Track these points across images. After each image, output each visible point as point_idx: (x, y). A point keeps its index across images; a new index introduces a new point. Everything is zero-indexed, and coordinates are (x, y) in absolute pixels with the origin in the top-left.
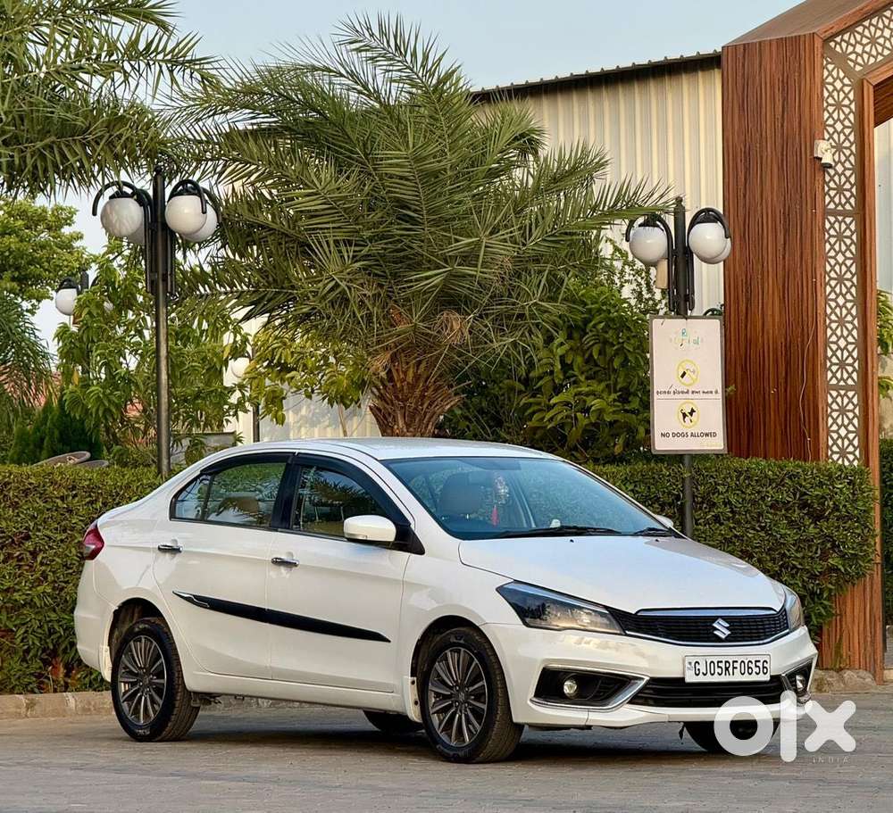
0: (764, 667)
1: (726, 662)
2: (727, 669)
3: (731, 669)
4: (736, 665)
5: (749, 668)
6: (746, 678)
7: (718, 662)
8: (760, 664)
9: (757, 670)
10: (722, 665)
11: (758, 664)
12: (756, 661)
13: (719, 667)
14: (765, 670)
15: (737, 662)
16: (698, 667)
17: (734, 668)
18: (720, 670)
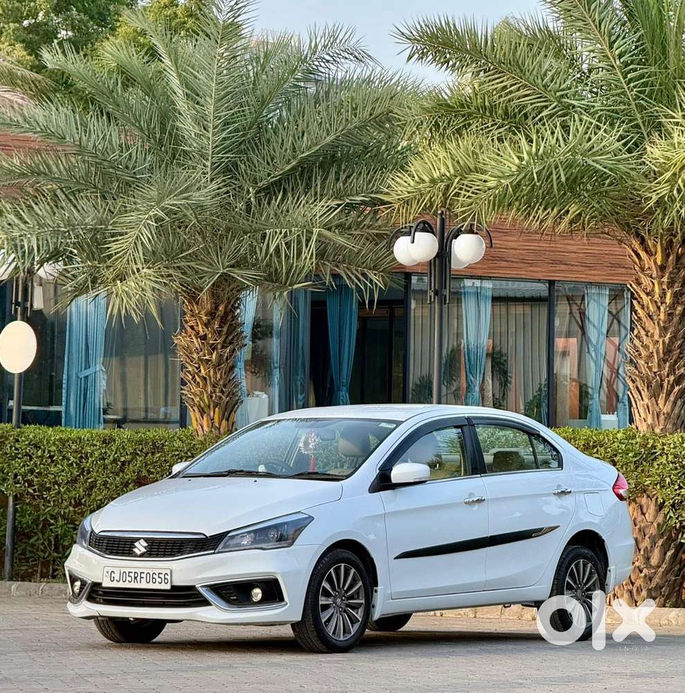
0: (165, 579)
1: (135, 573)
2: (135, 578)
3: (139, 579)
4: (142, 575)
5: (153, 578)
6: (151, 586)
7: (129, 573)
8: (162, 576)
9: (160, 580)
10: (132, 575)
11: (160, 575)
12: (159, 574)
13: (129, 576)
14: (166, 581)
15: (143, 573)
16: (113, 575)
17: (141, 578)
18: (130, 579)
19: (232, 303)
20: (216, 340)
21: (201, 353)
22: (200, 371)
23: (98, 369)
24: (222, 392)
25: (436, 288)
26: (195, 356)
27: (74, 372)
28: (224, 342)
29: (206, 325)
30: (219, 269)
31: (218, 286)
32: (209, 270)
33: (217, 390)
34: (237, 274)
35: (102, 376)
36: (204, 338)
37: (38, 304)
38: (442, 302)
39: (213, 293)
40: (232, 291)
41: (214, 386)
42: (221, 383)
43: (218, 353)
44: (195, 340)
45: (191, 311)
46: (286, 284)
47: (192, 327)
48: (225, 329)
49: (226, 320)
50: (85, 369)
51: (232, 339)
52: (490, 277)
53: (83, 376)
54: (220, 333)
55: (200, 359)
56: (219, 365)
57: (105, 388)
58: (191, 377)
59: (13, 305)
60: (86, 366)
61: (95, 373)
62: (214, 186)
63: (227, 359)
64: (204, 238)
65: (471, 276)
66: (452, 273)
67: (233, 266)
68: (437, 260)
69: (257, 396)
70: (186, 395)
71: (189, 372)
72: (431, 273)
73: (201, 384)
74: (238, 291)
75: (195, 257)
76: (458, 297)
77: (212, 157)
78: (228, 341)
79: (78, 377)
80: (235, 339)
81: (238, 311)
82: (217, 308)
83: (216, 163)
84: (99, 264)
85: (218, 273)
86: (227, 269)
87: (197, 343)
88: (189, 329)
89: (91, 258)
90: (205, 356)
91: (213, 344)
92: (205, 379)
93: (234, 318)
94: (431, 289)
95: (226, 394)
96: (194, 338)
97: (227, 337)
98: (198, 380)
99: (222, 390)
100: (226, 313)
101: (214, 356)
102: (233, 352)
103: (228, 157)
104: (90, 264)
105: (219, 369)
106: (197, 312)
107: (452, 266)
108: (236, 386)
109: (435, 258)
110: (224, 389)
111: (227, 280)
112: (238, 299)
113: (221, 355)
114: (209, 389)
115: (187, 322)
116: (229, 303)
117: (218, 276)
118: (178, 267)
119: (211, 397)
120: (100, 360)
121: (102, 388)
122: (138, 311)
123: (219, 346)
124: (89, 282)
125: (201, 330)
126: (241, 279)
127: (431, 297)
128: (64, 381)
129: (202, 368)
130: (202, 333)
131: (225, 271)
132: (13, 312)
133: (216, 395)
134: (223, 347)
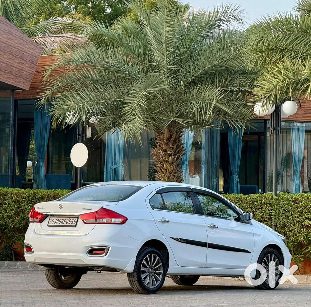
19: (178, 134)
20: (171, 152)
21: (164, 158)
22: (163, 166)
23: (120, 165)
24: (174, 176)
25: (274, 127)
26: (161, 159)
27: (109, 167)
28: (175, 152)
29: (166, 145)
30: (172, 119)
31: (172, 126)
32: (166, 119)
33: (172, 175)
34: (180, 121)
35: (122, 168)
36: (165, 150)
37: (89, 135)
38: (277, 133)
39: (169, 129)
40: (178, 128)
41: (170, 173)
42: (174, 172)
43: (172, 157)
44: (161, 152)
45: (159, 138)
46: (202, 125)
47: (160, 146)
48: (175, 146)
49: (175, 142)
50: (115, 165)
51: (179, 151)
52: (304, 121)
53: (113, 168)
54: (173, 148)
55: (164, 161)
56: (173, 163)
57: (124, 174)
58: (159, 169)
59: (77, 136)
60: (115, 163)
61: (119, 167)
62: (169, 80)
63: (176, 160)
64: (165, 104)
65: (295, 121)
66: (282, 119)
67: (178, 117)
68: (274, 113)
69: (195, 177)
70: (157, 177)
71: (158, 166)
72: (272, 120)
73: (164, 172)
74: (181, 128)
75: (160, 113)
76: (288, 131)
77: (167, 67)
78: (177, 152)
79: (111, 168)
80: (180, 151)
81: (181, 138)
82: (171, 136)
83: (169, 70)
84: (116, 116)
85: (171, 120)
86: (175, 118)
87: (162, 153)
88: (158, 146)
89: (113, 114)
90: (166, 159)
91: (170, 153)
92: (166, 170)
93: (179, 141)
94: (272, 127)
95: (176, 177)
96: (161, 151)
97: (176, 150)
98: (163, 170)
99: (174, 175)
100: (175, 139)
101: (170, 159)
102: (179, 157)
103: (174, 68)
104: (112, 117)
105: (172, 165)
106: (162, 138)
107: (282, 116)
108: (181, 173)
109: (273, 112)
110: (175, 175)
111: (175, 124)
112: (181, 132)
113: (173, 159)
114: (168, 174)
115: (157, 143)
116: (177, 134)
117: (171, 121)
118: (153, 118)
119: (169, 178)
120: (121, 160)
121: (122, 174)
122: (133, 138)
123: (172, 154)
124: (112, 125)
125: (164, 147)
126: (182, 123)
127: (272, 131)
128: (105, 171)
129: (164, 164)
130: (164, 148)
131: (174, 119)
132: (77, 139)
133: (171, 178)
134: (174, 155)
